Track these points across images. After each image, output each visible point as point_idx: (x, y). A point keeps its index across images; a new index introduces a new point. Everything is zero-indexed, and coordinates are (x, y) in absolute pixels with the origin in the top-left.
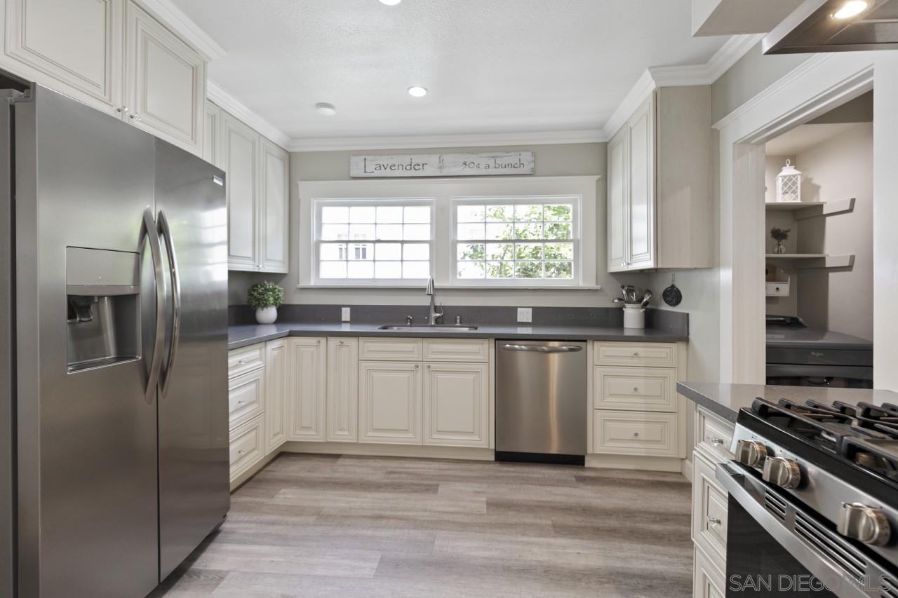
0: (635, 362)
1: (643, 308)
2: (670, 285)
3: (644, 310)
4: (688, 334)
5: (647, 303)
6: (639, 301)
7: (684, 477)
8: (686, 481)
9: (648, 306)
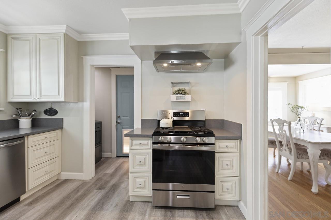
0: (46, 141)
1: (31, 118)
2: (50, 108)
3: (31, 119)
4: (63, 126)
5: (33, 115)
6: (29, 115)
7: (60, 180)
8: (62, 180)
9: (34, 117)
